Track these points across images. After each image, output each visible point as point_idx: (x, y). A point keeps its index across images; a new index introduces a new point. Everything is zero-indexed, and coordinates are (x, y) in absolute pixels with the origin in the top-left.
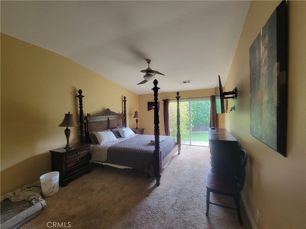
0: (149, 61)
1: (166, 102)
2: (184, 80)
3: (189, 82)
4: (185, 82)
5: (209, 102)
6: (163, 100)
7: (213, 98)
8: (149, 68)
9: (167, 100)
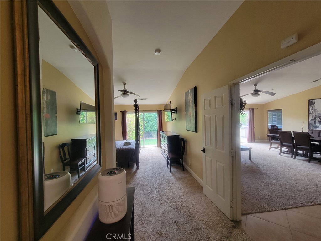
0: (125, 84)
1: (124, 113)
2: (142, 98)
3: (145, 99)
4: (142, 99)
5: (156, 115)
6: (121, 112)
7: (160, 112)
8: (125, 88)
9: (125, 111)
